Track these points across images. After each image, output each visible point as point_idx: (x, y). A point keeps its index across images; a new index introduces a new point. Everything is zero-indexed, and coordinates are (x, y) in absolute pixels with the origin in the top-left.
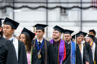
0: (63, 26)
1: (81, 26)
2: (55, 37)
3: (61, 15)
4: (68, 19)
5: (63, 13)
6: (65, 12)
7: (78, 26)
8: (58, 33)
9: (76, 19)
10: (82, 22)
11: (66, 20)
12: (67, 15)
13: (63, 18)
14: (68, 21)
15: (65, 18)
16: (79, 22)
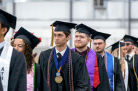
0: (98, 28)
1: (130, 28)
2: (80, 45)
3: (95, 9)
4: (107, 15)
5: (99, 6)
6: (102, 4)
7: (125, 27)
8: (85, 38)
9: (120, 16)
10: (130, 20)
11: (104, 17)
12: (105, 9)
13: (98, 13)
14: (107, 20)
15: (102, 14)
16: (125, 20)
